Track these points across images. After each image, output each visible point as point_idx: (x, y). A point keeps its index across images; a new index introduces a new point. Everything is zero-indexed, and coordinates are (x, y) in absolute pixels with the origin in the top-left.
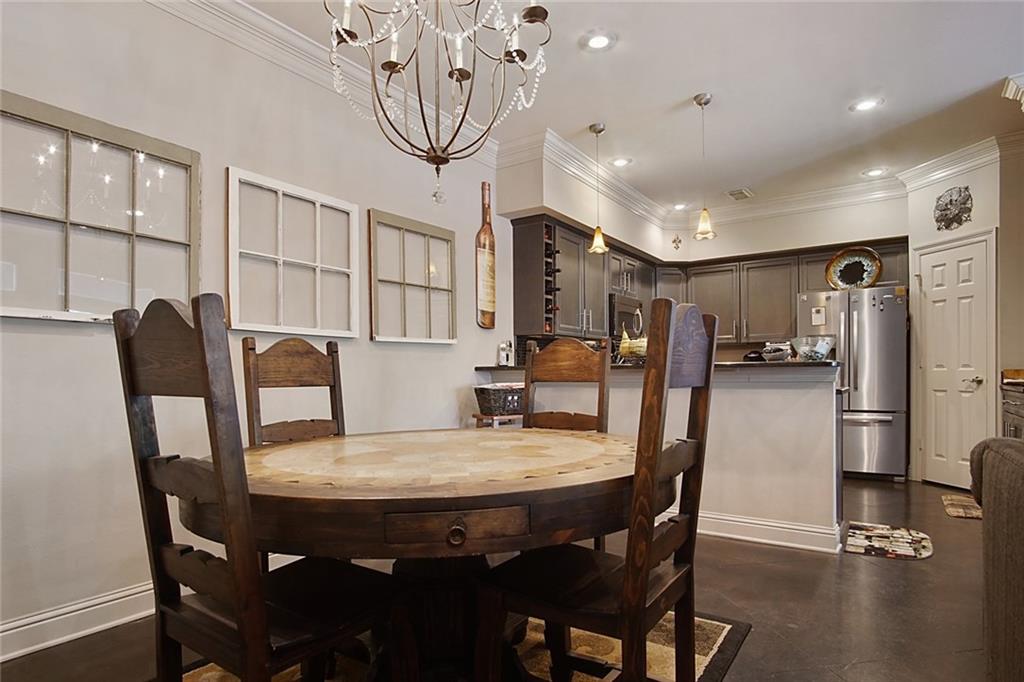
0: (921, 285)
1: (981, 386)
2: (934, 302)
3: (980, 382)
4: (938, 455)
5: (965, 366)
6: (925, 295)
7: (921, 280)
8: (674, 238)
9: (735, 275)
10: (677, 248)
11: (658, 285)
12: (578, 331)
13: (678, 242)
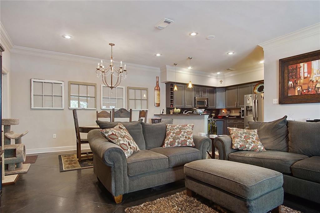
8: (220, 80)
9: (236, 89)
10: (221, 83)
11: (217, 93)
12: (182, 106)
13: (221, 81)
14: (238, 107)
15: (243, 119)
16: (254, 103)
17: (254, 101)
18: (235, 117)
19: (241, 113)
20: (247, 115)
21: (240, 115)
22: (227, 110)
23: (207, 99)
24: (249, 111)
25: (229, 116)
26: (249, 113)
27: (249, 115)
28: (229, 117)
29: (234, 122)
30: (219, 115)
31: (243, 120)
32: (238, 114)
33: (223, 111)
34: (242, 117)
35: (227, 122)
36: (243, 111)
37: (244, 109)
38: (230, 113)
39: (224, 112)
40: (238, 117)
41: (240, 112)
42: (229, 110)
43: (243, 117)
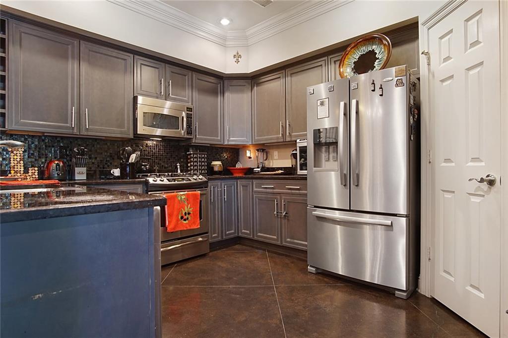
0: (429, 64)
1: (494, 189)
2: (443, 81)
3: (491, 183)
4: (445, 271)
5: (474, 159)
6: (433, 76)
7: (429, 59)
8: (235, 53)
9: (282, 81)
10: (238, 62)
11: (226, 95)
12: (67, 128)
13: (237, 57)
14: (288, 139)
15: (304, 178)
16: (345, 114)
17: (345, 104)
18: (280, 172)
19: (296, 158)
20: (317, 163)
21: (294, 164)
22: (258, 150)
23: (189, 109)
24: (324, 149)
25: (264, 169)
26: (324, 155)
27: (325, 165)
28: (262, 171)
29: (275, 190)
30: (239, 166)
31: (302, 182)
32: (288, 163)
33: (248, 154)
34: (299, 172)
35: (255, 189)
36: (304, 150)
37: (308, 142)
38: (266, 160)
39: (250, 158)
40: (289, 172)
41: (295, 156)
42: (263, 150)
43: (305, 172)
